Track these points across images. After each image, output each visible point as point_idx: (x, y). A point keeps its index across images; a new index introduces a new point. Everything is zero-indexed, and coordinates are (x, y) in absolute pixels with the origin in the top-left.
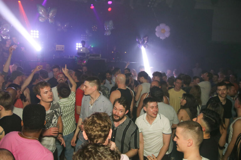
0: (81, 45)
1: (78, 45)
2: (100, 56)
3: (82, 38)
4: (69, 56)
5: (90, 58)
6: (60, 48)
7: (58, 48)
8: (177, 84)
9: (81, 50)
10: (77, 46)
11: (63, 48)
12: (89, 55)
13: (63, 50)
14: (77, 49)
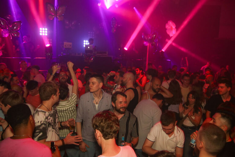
0: (88, 43)
1: (86, 42)
2: (107, 53)
3: (89, 35)
4: (77, 54)
5: (97, 55)
6: (68, 45)
7: (66, 46)
8: (185, 81)
9: (89, 47)
10: (85, 44)
11: (70, 46)
12: (96, 53)
13: (71, 47)
14: (84, 46)
